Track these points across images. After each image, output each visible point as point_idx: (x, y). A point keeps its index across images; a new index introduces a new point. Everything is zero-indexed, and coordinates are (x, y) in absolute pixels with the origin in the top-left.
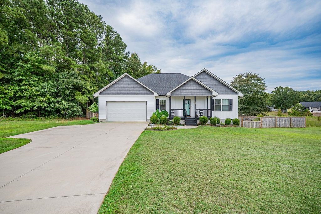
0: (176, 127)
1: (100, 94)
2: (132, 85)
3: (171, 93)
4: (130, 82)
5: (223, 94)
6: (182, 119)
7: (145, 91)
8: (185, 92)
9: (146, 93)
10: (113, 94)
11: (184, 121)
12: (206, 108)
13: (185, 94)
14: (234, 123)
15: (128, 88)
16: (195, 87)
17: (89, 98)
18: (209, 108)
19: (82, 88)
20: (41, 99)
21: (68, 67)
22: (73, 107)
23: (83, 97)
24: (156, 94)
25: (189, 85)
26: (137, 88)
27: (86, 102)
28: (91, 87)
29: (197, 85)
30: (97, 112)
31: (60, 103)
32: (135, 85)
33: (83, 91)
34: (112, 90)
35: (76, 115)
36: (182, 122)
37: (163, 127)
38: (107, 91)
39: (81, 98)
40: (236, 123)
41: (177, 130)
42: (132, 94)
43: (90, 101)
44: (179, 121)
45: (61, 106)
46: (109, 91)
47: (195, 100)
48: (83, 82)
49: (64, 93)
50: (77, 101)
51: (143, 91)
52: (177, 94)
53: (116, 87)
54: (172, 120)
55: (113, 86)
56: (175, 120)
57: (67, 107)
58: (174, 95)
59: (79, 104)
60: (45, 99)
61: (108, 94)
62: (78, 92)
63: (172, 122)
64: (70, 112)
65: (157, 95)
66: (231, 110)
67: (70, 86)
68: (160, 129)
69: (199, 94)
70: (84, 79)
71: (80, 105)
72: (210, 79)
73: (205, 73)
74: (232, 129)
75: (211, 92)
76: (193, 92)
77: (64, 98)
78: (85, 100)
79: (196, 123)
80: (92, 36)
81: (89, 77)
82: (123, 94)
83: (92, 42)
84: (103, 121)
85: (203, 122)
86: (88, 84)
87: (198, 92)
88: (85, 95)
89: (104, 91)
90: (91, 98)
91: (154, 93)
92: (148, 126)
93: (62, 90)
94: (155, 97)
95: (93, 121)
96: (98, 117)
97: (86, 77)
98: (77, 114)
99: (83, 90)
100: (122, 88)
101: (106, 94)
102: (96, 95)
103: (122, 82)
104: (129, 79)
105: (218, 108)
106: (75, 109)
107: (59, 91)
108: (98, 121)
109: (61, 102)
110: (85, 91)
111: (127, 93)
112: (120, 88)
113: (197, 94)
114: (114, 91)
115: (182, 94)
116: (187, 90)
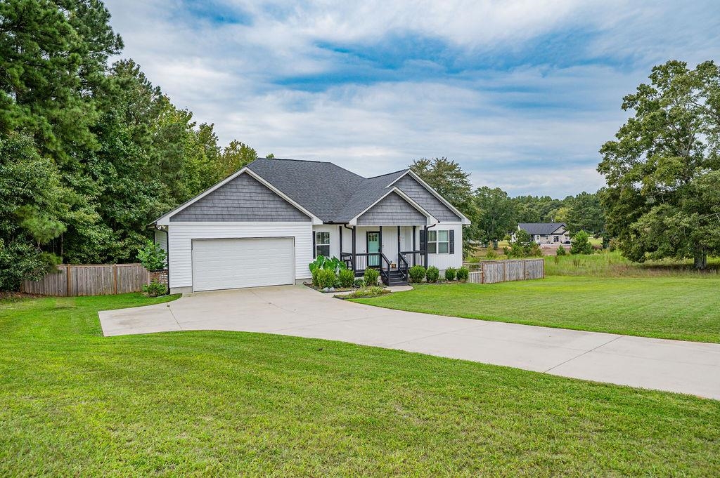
1: (172, 219)
2: (260, 198)
3: (357, 219)
4: (253, 191)
7: (291, 212)
8: (381, 217)
9: (293, 217)
10: (209, 220)
12: (412, 251)
13: (381, 221)
15: (248, 206)
16: (399, 208)
18: (418, 248)
24: (317, 221)
25: (388, 204)
26: (272, 206)
29: (402, 204)
34: (208, 209)
38: (192, 212)
40: (462, 276)
42: (260, 220)
44: (377, 277)
46: (197, 212)
47: (399, 234)
51: (286, 213)
52: (367, 221)
53: (217, 201)
58: (361, 224)
61: (197, 220)
65: (320, 222)
66: (452, 252)
69: (405, 221)
72: (418, 189)
73: (409, 177)
75: (425, 217)
76: (395, 217)
79: (406, 279)
82: (236, 220)
84: (184, 292)
85: (419, 278)
87: (404, 217)
89: (185, 213)
91: (311, 218)
92: (323, 292)
100: (235, 205)
101: (189, 220)
103: (234, 190)
104: (251, 183)
111: (246, 217)
112: (230, 205)
113: (403, 221)
114: (212, 213)
115: (377, 221)
116: (386, 214)
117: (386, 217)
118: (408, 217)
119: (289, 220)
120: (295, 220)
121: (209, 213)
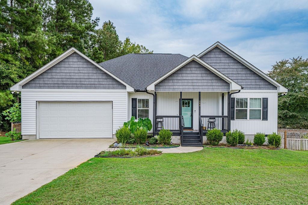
0: (159, 150)
1: (24, 86)
2: (86, 72)
3: (156, 86)
4: (81, 66)
5: (250, 88)
6: (174, 134)
7: (110, 82)
8: (180, 84)
9: (111, 86)
10: (49, 87)
11: (179, 137)
12: (220, 114)
13: (181, 87)
14: (270, 142)
15: (77, 77)
16: (200, 75)
18: (226, 114)
24: (130, 89)
25: (188, 72)
26: (95, 77)
29: (203, 72)
30: (19, 121)
32: (90, 70)
34: (48, 80)
36: (175, 139)
37: (133, 150)
38: (37, 82)
40: (274, 142)
41: (160, 157)
42: (86, 88)
44: (169, 137)
46: (41, 82)
47: (200, 100)
51: (106, 83)
52: (167, 87)
53: (54, 74)
54: (157, 137)
55: (49, 71)
56: (161, 137)
58: (161, 90)
61: (40, 87)
63: (157, 140)
66: (265, 118)
68: (127, 154)
72: (227, 61)
73: (219, 51)
74: (265, 152)
75: (228, 84)
76: (195, 84)
79: (201, 141)
82: (68, 88)
84: (31, 138)
85: (214, 141)
87: (205, 84)
89: (32, 82)
91: (125, 86)
92: (110, 147)
94: (129, 94)
95: (11, 139)
96: (20, 130)
100: (68, 77)
101: (35, 87)
102: (16, 88)
103: (66, 66)
104: (80, 60)
105: (242, 115)
108: (20, 138)
111: (75, 85)
112: (64, 77)
113: (204, 87)
114: (51, 82)
115: (176, 87)
116: (185, 81)
117: (186, 84)
118: (209, 84)
119: (109, 88)
120: (113, 88)
121: (49, 82)
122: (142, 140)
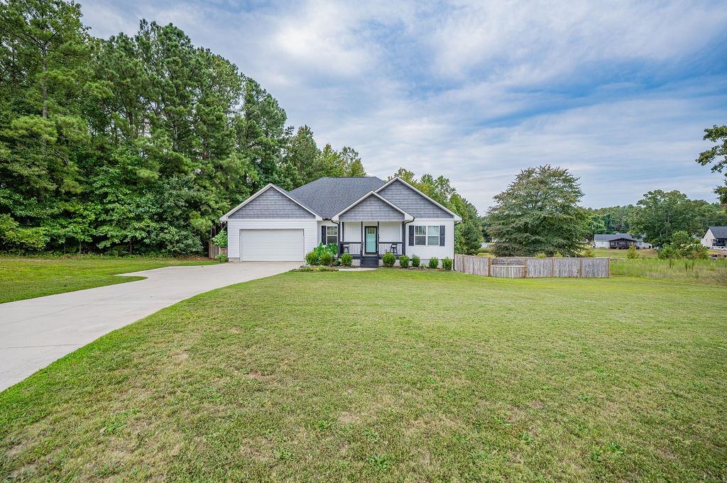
1: (230, 217)
2: (281, 203)
3: (340, 216)
4: (277, 199)
5: (429, 217)
6: (355, 258)
7: (301, 212)
8: (361, 215)
9: (303, 216)
10: (250, 217)
11: (359, 260)
13: (361, 218)
15: (274, 208)
16: (378, 207)
17: (213, 221)
19: (202, 204)
20: (137, 225)
21: (177, 169)
22: (186, 238)
23: (204, 221)
24: (319, 218)
25: (368, 205)
26: (289, 208)
27: (209, 228)
28: (217, 202)
29: (381, 204)
30: (225, 246)
31: (166, 231)
32: (285, 202)
33: (203, 210)
34: (249, 210)
35: (192, 252)
36: (356, 262)
38: (239, 213)
39: (200, 223)
40: (448, 266)
42: (281, 217)
43: (215, 227)
44: (349, 260)
45: (167, 236)
46: (243, 213)
47: (378, 228)
48: (202, 194)
49: (172, 214)
50: (194, 228)
51: (298, 213)
52: (350, 218)
53: (254, 206)
56: (342, 260)
57: (177, 238)
58: (344, 220)
59: (197, 232)
60: (142, 225)
61: (242, 218)
62: (195, 212)
63: (339, 263)
64: (182, 246)
65: (321, 219)
66: (442, 244)
67: (182, 203)
69: (384, 217)
70: (205, 187)
71: (198, 234)
72: (406, 192)
74: (439, 274)
75: (403, 215)
76: (374, 215)
77: (171, 223)
78: (206, 225)
79: (376, 263)
80: (219, 110)
81: (213, 184)
82: (266, 217)
83: (218, 122)
84: (236, 260)
85: (389, 263)
86: (211, 197)
87: (383, 215)
88: (207, 217)
90: (217, 221)
91: (315, 216)
92: (300, 267)
93: (169, 210)
94: (319, 222)
95: (219, 260)
96: (227, 253)
97: (208, 185)
98: (194, 250)
99: (203, 208)
100: (265, 208)
101: (240, 218)
102: (223, 219)
103: (266, 199)
104: (276, 194)
105: (422, 241)
106: (190, 242)
107: (165, 211)
108: (227, 261)
109: (167, 229)
110: (205, 210)
111: (272, 216)
112: (262, 208)
114: (252, 213)
115: (358, 217)
116: (365, 212)
117: (366, 215)
118: (386, 215)
119: (301, 217)
120: (305, 217)
121: (250, 213)
122: (327, 261)
